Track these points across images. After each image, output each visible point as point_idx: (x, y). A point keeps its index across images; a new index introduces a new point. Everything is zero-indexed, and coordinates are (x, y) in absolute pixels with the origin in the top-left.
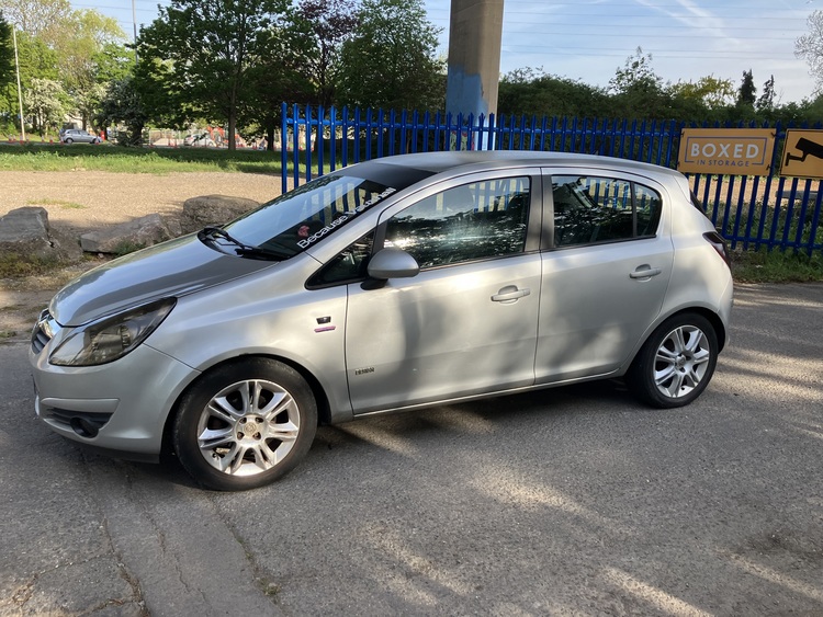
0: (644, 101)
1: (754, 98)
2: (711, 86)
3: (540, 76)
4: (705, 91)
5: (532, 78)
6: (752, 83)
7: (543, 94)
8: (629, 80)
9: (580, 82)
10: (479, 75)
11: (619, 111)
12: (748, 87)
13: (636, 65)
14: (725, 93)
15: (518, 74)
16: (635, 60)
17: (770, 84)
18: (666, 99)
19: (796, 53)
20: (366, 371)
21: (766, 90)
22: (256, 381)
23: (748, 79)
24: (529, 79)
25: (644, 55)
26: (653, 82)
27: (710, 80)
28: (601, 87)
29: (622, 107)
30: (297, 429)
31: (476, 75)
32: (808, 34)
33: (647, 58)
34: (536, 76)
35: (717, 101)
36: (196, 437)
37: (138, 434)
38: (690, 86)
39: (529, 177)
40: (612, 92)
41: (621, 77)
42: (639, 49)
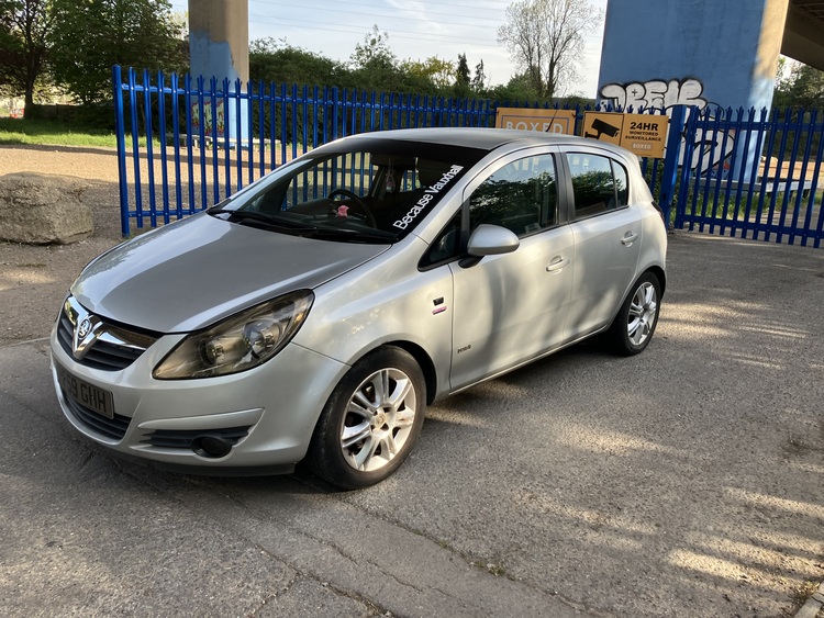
0: (383, 78)
1: (468, 79)
2: (437, 66)
3: (283, 48)
4: (432, 70)
5: (276, 50)
6: (466, 66)
7: (290, 65)
8: (368, 57)
9: (321, 55)
10: (227, 43)
11: (364, 87)
12: (463, 68)
13: (374, 42)
14: (449, 73)
15: (261, 45)
16: (373, 37)
17: (480, 67)
18: (401, 76)
19: (498, 41)
20: (465, 349)
21: (478, 72)
22: (387, 369)
23: (463, 62)
24: (271, 49)
25: (380, 33)
26: (388, 59)
27: (435, 61)
28: (342, 62)
29: (365, 82)
30: (414, 413)
31: (224, 41)
32: (507, 24)
33: (383, 36)
34: (279, 47)
35: (443, 81)
36: (339, 436)
37: (284, 444)
38: (418, 65)
39: (552, 154)
40: (352, 67)
41: (360, 53)
42: (376, 28)
